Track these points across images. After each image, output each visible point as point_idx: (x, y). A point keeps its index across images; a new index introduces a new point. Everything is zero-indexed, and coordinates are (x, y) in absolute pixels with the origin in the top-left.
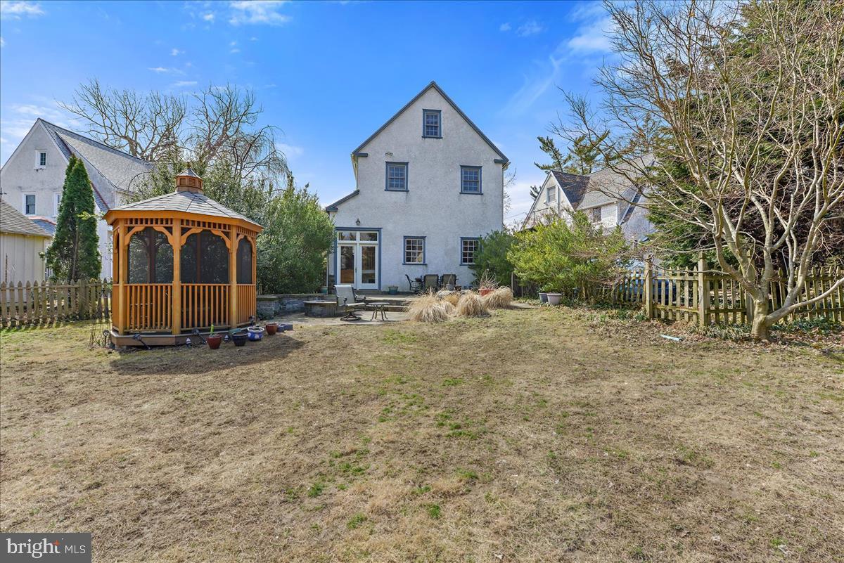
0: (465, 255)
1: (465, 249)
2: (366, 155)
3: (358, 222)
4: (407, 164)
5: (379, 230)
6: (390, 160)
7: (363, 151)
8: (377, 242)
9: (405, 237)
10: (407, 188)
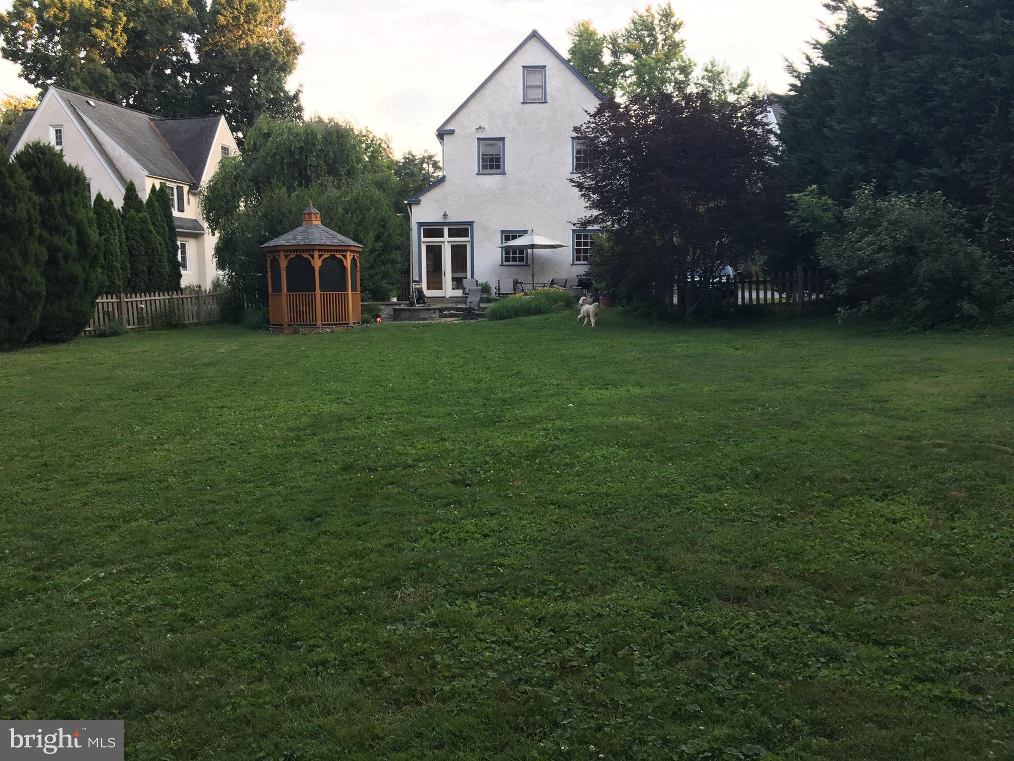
0: (578, 251)
1: (578, 244)
2: (452, 132)
3: (445, 215)
4: (503, 139)
5: (471, 224)
6: (482, 136)
7: (449, 127)
8: (468, 239)
9: (502, 232)
10: (504, 171)
